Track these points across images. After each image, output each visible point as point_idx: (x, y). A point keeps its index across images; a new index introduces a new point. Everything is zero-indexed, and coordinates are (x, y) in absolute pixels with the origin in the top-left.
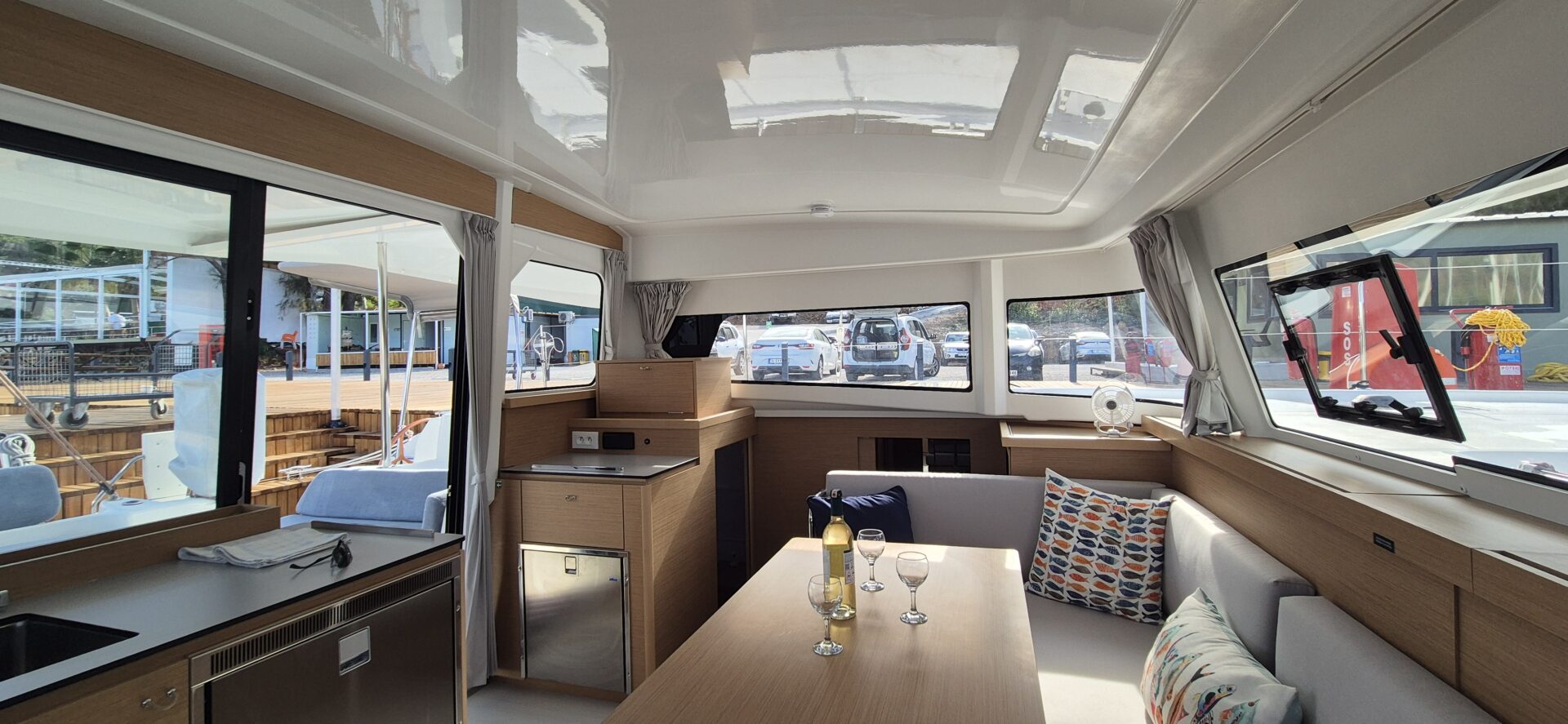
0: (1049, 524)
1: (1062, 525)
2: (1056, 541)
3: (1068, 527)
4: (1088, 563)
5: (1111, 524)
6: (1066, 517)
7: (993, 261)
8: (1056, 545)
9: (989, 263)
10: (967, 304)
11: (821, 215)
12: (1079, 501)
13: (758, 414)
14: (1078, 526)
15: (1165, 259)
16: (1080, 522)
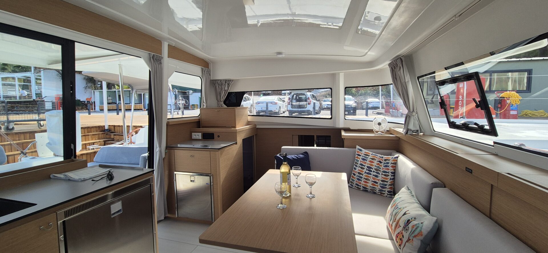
0: (357, 165)
1: (361, 164)
2: (359, 170)
3: (363, 165)
4: (370, 177)
5: (378, 164)
6: (363, 162)
7: (340, 73)
8: (359, 171)
9: (339, 74)
10: (331, 89)
11: (280, 56)
12: (367, 157)
13: (258, 127)
14: (366, 165)
15: (400, 73)
16: (367, 164)
